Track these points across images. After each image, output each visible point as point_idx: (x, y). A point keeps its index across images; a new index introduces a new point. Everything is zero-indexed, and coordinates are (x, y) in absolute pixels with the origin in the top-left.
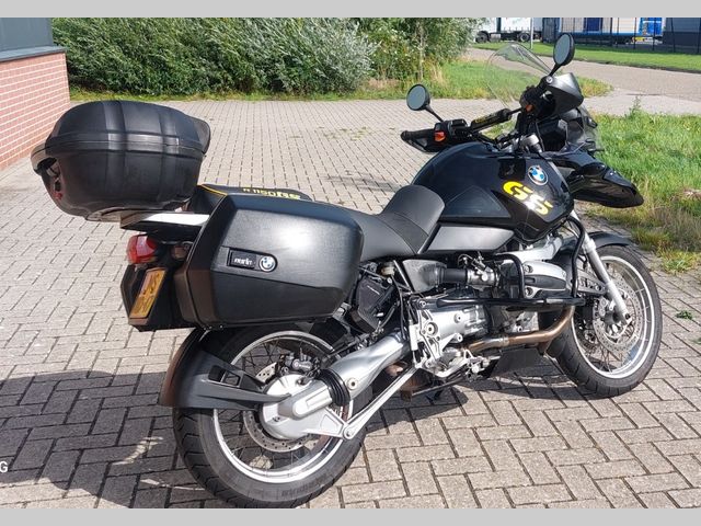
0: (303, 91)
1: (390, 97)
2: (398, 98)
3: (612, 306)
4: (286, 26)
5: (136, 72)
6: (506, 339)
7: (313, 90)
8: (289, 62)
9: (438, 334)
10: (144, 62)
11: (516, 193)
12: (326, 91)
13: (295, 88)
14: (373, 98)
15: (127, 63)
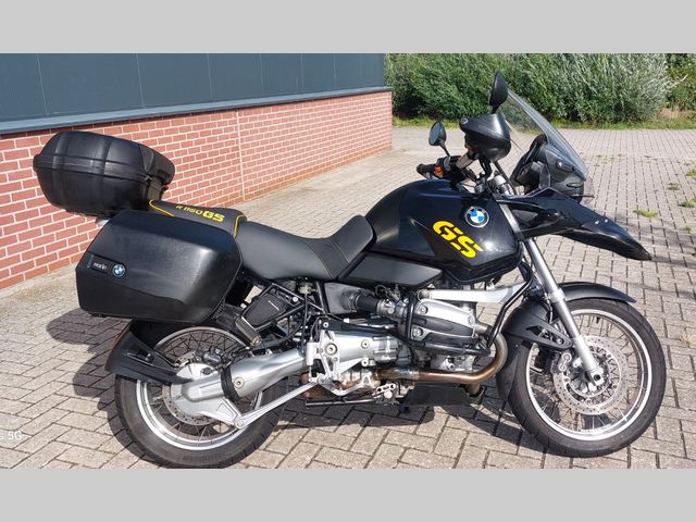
0: (595, 121)
1: (678, 127)
2: (685, 128)
3: (577, 363)
4: (592, 61)
5: (465, 105)
6: (417, 373)
7: (605, 119)
8: (589, 95)
9: (338, 356)
10: (472, 98)
11: (444, 232)
12: (616, 121)
13: (589, 118)
14: (659, 128)
15: (459, 98)
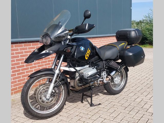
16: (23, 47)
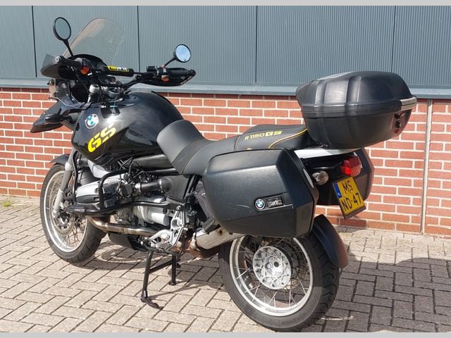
16: (251, 108)
